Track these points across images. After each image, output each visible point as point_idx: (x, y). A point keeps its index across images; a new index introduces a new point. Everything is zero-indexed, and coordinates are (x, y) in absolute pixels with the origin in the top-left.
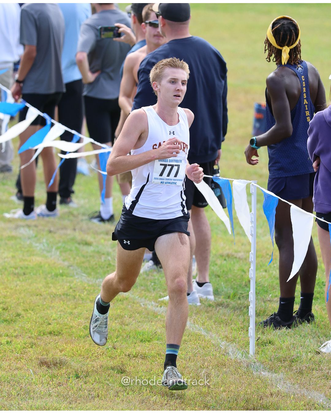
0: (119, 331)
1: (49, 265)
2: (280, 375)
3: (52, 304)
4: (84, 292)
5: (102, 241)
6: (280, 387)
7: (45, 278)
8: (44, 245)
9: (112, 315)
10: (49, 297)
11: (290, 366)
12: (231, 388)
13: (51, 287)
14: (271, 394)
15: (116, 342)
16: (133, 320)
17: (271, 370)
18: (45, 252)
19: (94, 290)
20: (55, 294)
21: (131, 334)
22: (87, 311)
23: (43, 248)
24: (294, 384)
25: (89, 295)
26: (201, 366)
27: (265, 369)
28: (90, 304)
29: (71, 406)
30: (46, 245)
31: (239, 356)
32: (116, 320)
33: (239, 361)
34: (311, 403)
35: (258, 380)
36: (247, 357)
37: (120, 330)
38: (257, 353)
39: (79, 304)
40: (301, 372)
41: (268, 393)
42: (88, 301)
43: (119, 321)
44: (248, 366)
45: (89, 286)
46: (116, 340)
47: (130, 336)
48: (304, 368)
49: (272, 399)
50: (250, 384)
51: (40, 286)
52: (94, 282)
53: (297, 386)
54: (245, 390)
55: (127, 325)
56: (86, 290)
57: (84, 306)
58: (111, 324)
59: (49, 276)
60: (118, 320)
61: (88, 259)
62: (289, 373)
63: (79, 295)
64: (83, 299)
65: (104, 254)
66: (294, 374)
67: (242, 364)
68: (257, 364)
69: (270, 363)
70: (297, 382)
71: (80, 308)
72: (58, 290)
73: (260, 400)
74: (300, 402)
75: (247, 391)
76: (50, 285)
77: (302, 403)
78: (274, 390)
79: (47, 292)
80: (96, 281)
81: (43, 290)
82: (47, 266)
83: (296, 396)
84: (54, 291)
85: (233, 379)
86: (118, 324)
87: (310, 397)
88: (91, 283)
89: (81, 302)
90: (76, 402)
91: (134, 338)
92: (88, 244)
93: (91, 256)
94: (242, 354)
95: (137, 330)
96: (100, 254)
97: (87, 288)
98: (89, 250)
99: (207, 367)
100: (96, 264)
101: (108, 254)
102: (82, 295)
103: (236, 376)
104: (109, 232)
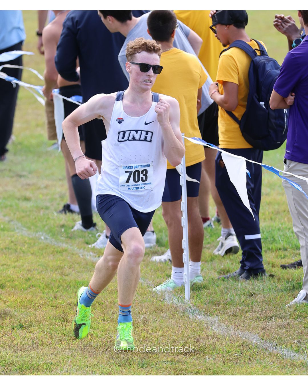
0: (59, 282)
2: (216, 318)
4: (25, 245)
5: (41, 196)
6: (215, 330)
9: (52, 266)
11: (225, 309)
12: (169, 332)
14: (207, 337)
15: (57, 292)
16: (73, 271)
17: (206, 313)
19: (34, 244)
21: (71, 284)
22: (28, 264)
24: (228, 326)
25: (29, 248)
26: (139, 313)
27: (200, 312)
28: (31, 256)
29: (16, 354)
31: (175, 301)
32: (56, 271)
33: (175, 306)
34: (246, 344)
35: (194, 323)
36: (182, 302)
37: (61, 281)
38: (192, 297)
39: (21, 257)
40: (234, 315)
41: (204, 335)
42: (29, 254)
43: (60, 272)
44: (184, 311)
45: (29, 239)
46: (57, 290)
47: (70, 286)
48: (238, 310)
49: (208, 341)
50: (186, 328)
52: (34, 235)
53: (231, 328)
54: (182, 333)
55: (67, 275)
56: (27, 244)
57: (25, 259)
58: (52, 274)
60: (58, 271)
61: (28, 213)
62: (224, 316)
63: (20, 249)
64: (24, 252)
65: (42, 208)
66: (229, 316)
67: (178, 309)
68: (193, 308)
69: (205, 306)
70: (231, 324)
71: (21, 260)
73: (197, 342)
74: (235, 343)
75: (184, 335)
77: (237, 344)
78: (210, 333)
80: (36, 235)
83: (231, 337)
85: (170, 323)
86: (58, 275)
87: (244, 338)
88: (31, 237)
89: (22, 255)
90: (21, 351)
91: (74, 287)
92: (27, 199)
93: (30, 211)
94: (178, 300)
95: (77, 280)
96: (39, 209)
97: (27, 242)
98: (28, 205)
99: (145, 313)
100: (35, 218)
101: (47, 208)
102: (23, 248)
103: (173, 321)
104: (46, 187)
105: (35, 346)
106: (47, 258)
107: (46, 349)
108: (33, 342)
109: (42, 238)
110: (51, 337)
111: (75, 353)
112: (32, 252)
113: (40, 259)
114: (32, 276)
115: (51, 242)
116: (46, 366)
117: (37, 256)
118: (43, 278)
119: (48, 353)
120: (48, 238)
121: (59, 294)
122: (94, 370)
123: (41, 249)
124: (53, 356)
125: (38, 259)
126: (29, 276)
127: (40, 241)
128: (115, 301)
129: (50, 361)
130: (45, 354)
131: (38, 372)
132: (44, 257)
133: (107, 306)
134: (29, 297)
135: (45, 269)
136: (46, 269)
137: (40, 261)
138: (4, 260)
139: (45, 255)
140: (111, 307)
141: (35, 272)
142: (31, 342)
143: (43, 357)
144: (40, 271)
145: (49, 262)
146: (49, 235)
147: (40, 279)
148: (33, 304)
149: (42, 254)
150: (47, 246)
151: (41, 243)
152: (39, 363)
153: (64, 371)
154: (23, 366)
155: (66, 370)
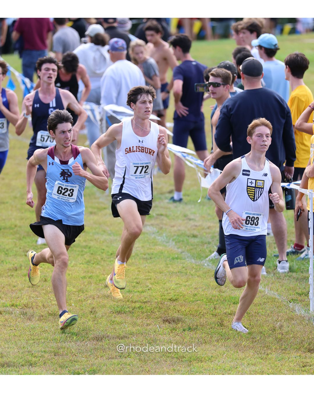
0: (218, 297)
1: (168, 252)
3: (170, 279)
4: (193, 270)
5: (205, 234)
7: (166, 261)
8: (164, 238)
9: (213, 286)
10: (168, 274)
12: (298, 335)
13: (170, 267)
15: (216, 304)
16: (228, 289)
18: (165, 243)
19: (200, 269)
20: (173, 272)
21: (227, 299)
22: (195, 283)
23: (163, 240)
25: (196, 272)
26: (276, 320)
28: (197, 278)
30: (165, 238)
31: (303, 312)
32: (216, 289)
33: (303, 316)
36: (308, 313)
37: (219, 296)
39: (190, 278)
42: (196, 276)
43: (218, 290)
44: (309, 319)
45: (196, 266)
46: (216, 303)
47: (226, 300)
50: (311, 332)
51: (162, 266)
52: (200, 263)
55: (224, 292)
56: (194, 269)
57: (193, 280)
58: (212, 291)
59: (168, 259)
60: (217, 289)
61: (195, 247)
63: (189, 272)
64: (192, 275)
65: (206, 243)
67: (305, 318)
71: (190, 281)
72: (175, 269)
75: (309, 337)
76: (169, 266)
79: (167, 271)
80: (201, 262)
81: (164, 269)
82: (166, 252)
84: (172, 270)
85: (299, 328)
86: (217, 292)
88: (197, 264)
89: (191, 277)
91: (229, 301)
92: (195, 236)
93: (197, 245)
94: (305, 311)
95: (231, 296)
96: (203, 243)
97: (195, 267)
98: (196, 240)
99: (281, 321)
100: (201, 250)
101: (209, 243)
102: (192, 272)
103: (302, 327)
104: (209, 228)
105: (199, 344)
106: (209, 279)
107: (207, 346)
108: (198, 341)
109: (206, 265)
110: (211, 338)
111: (229, 349)
112: (198, 275)
113: (204, 280)
114: (198, 293)
115: (212, 268)
116: (208, 358)
117: (202, 278)
118: (206, 294)
119: (210, 349)
120: (210, 265)
121: (217, 306)
122: (243, 362)
123: (205, 273)
124: (213, 351)
125: (202, 280)
126: (196, 292)
127: (204, 267)
128: (258, 312)
129: (210, 355)
130: (207, 349)
131: (202, 363)
132: (207, 279)
133: (253, 315)
134: (196, 308)
135: (207, 288)
136: (209, 288)
137: (204, 281)
138: (177, 281)
139: (207, 277)
140: (255, 316)
141: (200, 290)
142: (197, 340)
143: (205, 352)
144: (203, 289)
145: (210, 282)
146: (211, 263)
147: (204, 295)
148: (198, 313)
149: (205, 277)
150: (209, 270)
151: (204, 269)
152: (202, 356)
153: (221, 362)
154: (191, 358)
155: (222, 362)
